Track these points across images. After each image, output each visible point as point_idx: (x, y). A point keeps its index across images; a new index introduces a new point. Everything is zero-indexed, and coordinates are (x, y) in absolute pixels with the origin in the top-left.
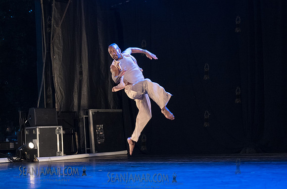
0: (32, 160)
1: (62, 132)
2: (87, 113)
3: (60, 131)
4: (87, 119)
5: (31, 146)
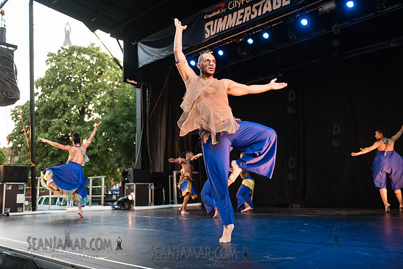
0: (129, 209)
1: (153, 187)
2: (172, 174)
3: (152, 187)
4: (172, 178)
5: (130, 198)
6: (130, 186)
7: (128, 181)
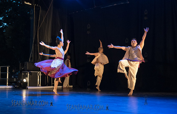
0: (25, 88)
3: (39, 74)
6: (25, 73)
7: (24, 70)
